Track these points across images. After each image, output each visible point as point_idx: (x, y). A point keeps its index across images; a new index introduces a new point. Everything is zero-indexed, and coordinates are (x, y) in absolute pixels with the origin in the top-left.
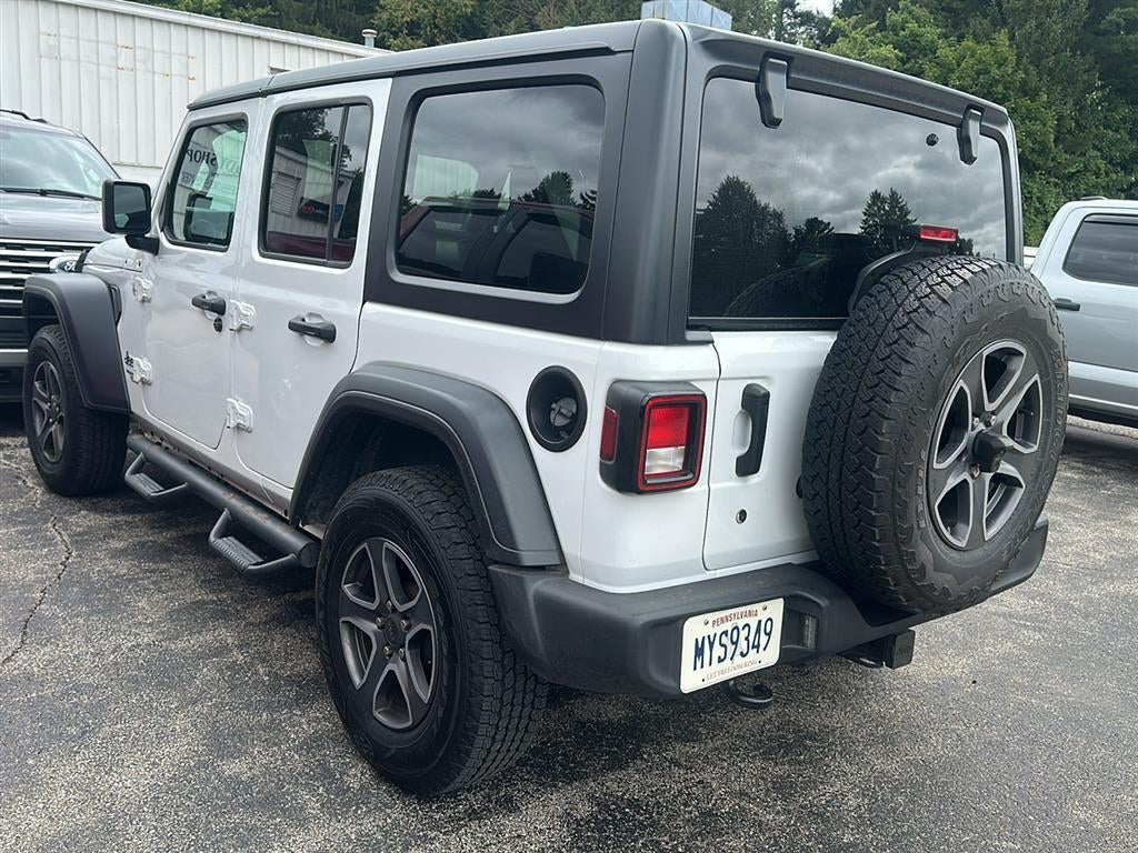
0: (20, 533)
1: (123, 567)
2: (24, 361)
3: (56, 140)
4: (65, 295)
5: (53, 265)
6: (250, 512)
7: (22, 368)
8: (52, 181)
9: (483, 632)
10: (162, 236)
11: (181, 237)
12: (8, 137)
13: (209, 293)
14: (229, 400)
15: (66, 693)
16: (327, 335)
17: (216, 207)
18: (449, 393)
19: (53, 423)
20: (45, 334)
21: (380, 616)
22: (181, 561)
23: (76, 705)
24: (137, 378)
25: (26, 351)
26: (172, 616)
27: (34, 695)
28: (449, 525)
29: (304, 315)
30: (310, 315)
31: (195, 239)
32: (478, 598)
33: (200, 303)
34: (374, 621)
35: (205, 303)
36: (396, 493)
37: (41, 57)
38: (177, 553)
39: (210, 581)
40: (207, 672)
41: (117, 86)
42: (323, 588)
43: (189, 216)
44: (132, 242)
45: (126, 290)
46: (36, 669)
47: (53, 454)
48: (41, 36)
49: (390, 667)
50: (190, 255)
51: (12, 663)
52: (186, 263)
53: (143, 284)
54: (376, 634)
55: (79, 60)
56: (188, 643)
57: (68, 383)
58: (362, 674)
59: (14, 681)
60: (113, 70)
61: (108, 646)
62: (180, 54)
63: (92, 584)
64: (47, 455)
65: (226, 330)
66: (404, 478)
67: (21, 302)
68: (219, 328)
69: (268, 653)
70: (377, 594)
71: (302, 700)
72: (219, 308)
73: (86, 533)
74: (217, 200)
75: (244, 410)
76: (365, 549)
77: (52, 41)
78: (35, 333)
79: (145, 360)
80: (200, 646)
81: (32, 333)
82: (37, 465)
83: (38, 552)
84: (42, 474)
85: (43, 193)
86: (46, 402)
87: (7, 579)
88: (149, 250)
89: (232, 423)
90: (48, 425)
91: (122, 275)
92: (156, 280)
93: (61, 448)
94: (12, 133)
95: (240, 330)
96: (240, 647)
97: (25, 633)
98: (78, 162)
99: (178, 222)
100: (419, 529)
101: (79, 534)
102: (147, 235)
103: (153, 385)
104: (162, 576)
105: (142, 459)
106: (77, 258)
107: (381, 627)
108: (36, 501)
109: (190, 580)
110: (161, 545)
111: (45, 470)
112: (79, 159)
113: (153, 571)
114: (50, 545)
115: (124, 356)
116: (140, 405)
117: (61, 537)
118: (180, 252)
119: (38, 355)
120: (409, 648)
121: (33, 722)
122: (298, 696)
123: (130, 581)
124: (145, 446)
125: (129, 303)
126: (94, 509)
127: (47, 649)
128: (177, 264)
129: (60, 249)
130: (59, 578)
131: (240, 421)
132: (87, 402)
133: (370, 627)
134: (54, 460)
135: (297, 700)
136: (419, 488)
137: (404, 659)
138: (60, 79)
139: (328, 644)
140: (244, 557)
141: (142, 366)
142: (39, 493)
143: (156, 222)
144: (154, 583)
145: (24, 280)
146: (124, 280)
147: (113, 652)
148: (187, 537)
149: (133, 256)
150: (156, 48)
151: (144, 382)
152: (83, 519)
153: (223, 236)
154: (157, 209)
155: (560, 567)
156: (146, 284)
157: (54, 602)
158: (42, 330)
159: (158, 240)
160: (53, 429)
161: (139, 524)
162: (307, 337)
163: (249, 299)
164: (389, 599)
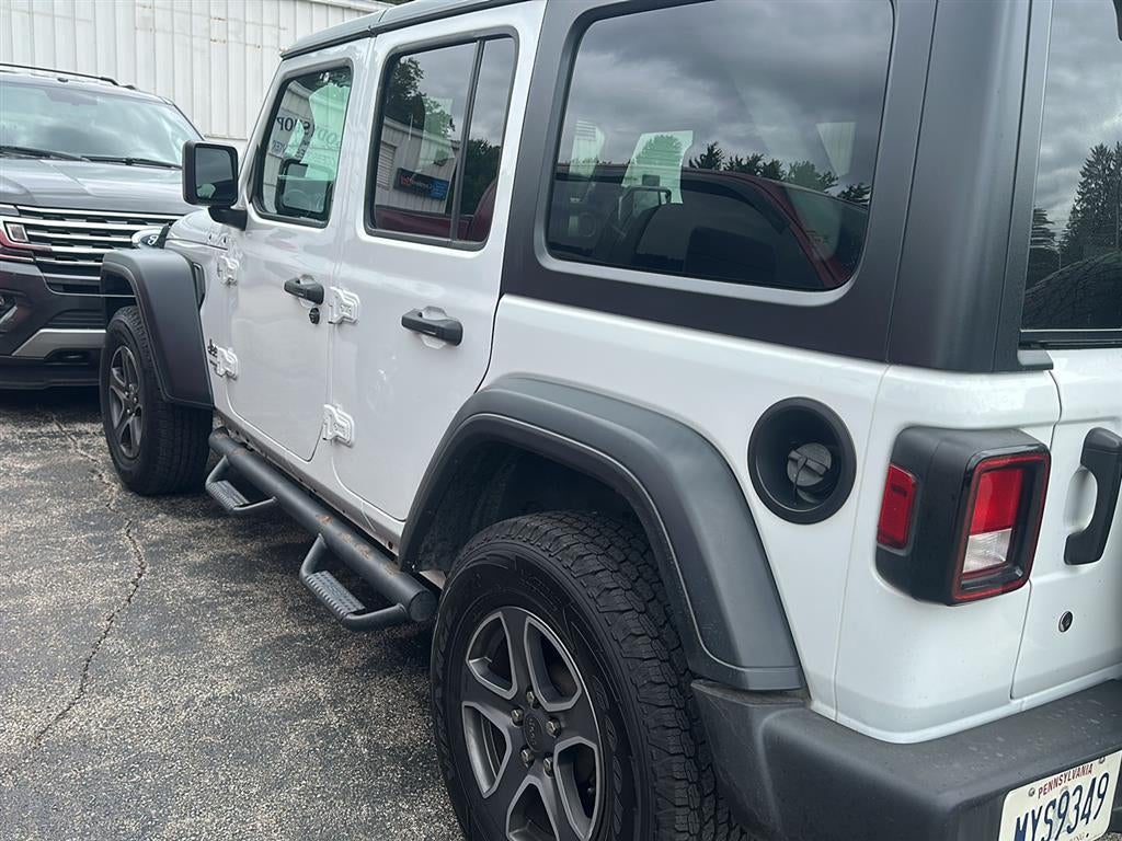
0: (90, 540)
1: (201, 588)
2: (101, 343)
3: (146, 108)
4: (144, 275)
5: (135, 239)
6: (347, 540)
7: (100, 349)
8: (141, 150)
9: (675, 768)
10: (250, 209)
11: (272, 210)
12: (95, 103)
13: (305, 276)
14: (326, 406)
15: (126, 770)
16: (451, 335)
17: (312, 175)
18: (621, 424)
19: (131, 414)
20: (123, 317)
21: (517, 708)
22: (266, 581)
23: (137, 785)
24: (221, 370)
25: (104, 331)
26: (256, 656)
27: (89, 768)
28: (623, 607)
29: (421, 308)
30: (429, 309)
31: (287, 212)
32: (668, 717)
33: (294, 289)
34: (510, 714)
35: (300, 290)
36: (546, 555)
37: (136, 29)
38: (263, 571)
39: (298, 609)
40: (295, 740)
41: (210, 58)
42: (441, 659)
43: (281, 185)
44: (216, 215)
45: (210, 268)
46: (93, 730)
47: (130, 448)
48: (137, 8)
49: (530, 779)
50: (281, 230)
51: (67, 720)
52: (277, 241)
53: (229, 263)
54: (510, 730)
55: (173, 32)
56: (273, 697)
57: (147, 371)
58: (491, 780)
59: (67, 748)
60: (206, 41)
61: (179, 697)
62: (273, 26)
63: (165, 610)
64: (124, 449)
65: (323, 322)
66: (556, 533)
67: (99, 278)
68: (315, 319)
69: (365, 713)
70: (514, 680)
71: (408, 787)
72: (316, 296)
73: (163, 542)
74: (312, 167)
75: (343, 419)
76: (499, 619)
77: (147, 12)
78: (112, 316)
79: (230, 351)
80: (287, 701)
81: (110, 315)
82: (113, 459)
83: (108, 566)
84: (119, 470)
85: (129, 162)
86: (124, 390)
87: (71, 602)
88: (235, 225)
89: (330, 435)
90: (125, 417)
91: (207, 253)
92: (245, 260)
93: (138, 443)
94: (98, 99)
95: (341, 323)
96: (334, 703)
97: (85, 677)
98: (165, 130)
99: (269, 194)
100: (582, 612)
101: (155, 544)
102: (233, 207)
103: (239, 380)
104: (245, 601)
105: (224, 464)
106: (159, 232)
107: (519, 723)
108: (111, 500)
109: (276, 606)
110: (245, 559)
111: (121, 465)
112: (168, 128)
113: (235, 594)
114: (122, 557)
115: (207, 344)
116: (225, 400)
117: (134, 547)
118: (272, 227)
119: (116, 339)
120: (559, 763)
121: (84, 811)
122: (405, 779)
123: (208, 606)
124: (228, 447)
125: (214, 285)
126: (173, 512)
127: (109, 701)
128: (268, 242)
129: (143, 222)
130: (129, 600)
131: (338, 433)
132: (166, 395)
133: (503, 721)
134: (131, 456)
135: (403, 786)
136: (578, 550)
137: (551, 773)
138: (154, 50)
139: (446, 731)
140: (342, 602)
141: (226, 358)
142: (116, 489)
143: (243, 192)
144: (236, 610)
145: (102, 255)
146: (208, 258)
147: (186, 707)
148: (273, 550)
149: (218, 230)
150: (247, 20)
151: (228, 376)
152: (161, 524)
153: (319, 209)
154: (244, 178)
155: (797, 691)
156: (233, 263)
157: (122, 634)
158: (119, 311)
159: (246, 212)
160: (130, 421)
161: (222, 531)
162: (424, 337)
163: (353, 286)
164: (531, 688)
